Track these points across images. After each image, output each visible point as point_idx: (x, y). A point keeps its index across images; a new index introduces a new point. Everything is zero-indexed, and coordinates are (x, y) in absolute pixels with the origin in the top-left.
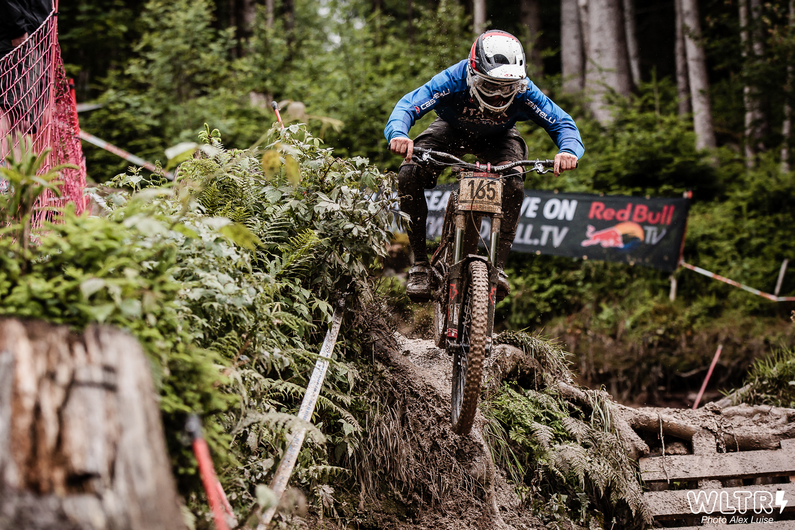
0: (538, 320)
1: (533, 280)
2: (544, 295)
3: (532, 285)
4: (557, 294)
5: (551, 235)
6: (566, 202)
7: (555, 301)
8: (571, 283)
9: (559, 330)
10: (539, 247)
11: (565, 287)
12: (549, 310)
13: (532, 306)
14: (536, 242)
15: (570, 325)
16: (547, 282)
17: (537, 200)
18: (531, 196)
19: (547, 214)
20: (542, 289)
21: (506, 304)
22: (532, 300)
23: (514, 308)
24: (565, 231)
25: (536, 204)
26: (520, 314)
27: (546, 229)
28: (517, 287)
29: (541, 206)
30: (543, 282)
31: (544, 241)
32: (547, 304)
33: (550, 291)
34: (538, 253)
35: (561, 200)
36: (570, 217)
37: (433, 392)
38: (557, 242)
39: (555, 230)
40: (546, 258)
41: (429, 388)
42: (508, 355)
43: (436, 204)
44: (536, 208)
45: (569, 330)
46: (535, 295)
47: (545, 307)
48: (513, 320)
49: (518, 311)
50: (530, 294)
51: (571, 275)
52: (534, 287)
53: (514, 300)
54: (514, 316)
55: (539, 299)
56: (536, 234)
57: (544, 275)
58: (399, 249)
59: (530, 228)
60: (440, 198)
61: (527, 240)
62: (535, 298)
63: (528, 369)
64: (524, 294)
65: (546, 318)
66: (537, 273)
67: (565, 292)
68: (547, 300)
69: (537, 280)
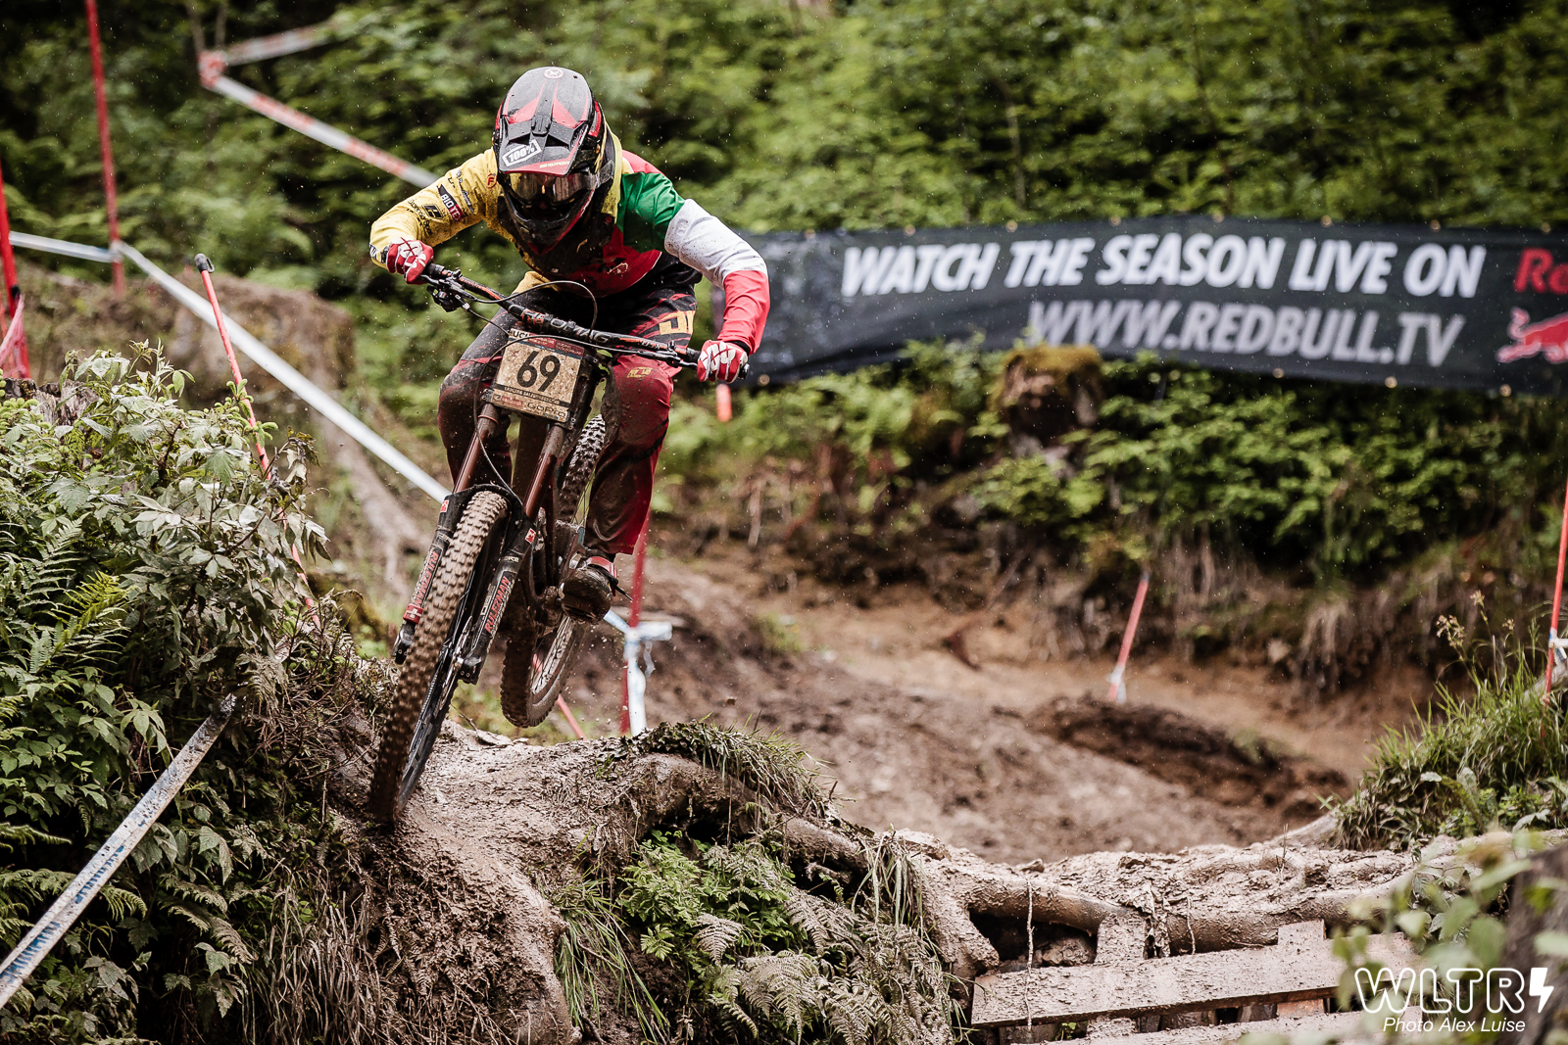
0: (1390, 552)
1: (1381, 450)
2: (1408, 488)
3: (1380, 462)
4: (1442, 486)
5: (1422, 335)
6: (1458, 253)
7: (1434, 502)
8: (1472, 456)
9: (1441, 576)
10: (1393, 368)
11: (1460, 465)
12: (1417, 525)
13: (1378, 516)
14: (1386, 356)
15: (1471, 563)
16: (1415, 456)
17: (1390, 249)
18: (1375, 240)
19: (1414, 284)
20: (1402, 474)
21: (1308, 514)
22: (1377, 503)
23: (1328, 521)
24: (1457, 324)
25: (1387, 259)
26: (1345, 539)
27: (1411, 322)
28: (1337, 471)
29: (1398, 264)
30: (1404, 455)
31: (1405, 354)
32: (1415, 511)
33: (1423, 477)
34: (1392, 382)
35: (1447, 248)
36: (1468, 288)
37: (452, 872)
38: (1437, 353)
39: (1434, 323)
40: (1412, 396)
41: (444, 863)
42: (660, 778)
43: (1143, 268)
44: (1386, 269)
45: (1465, 576)
46: (1387, 489)
47: (1411, 518)
48: (1327, 556)
49: (1338, 529)
50: (1375, 486)
51: (1472, 436)
52: (1385, 470)
53: (1329, 504)
54: (1330, 543)
55: (1395, 499)
56: (1387, 336)
57: (1411, 436)
58: (1046, 386)
59: (1371, 320)
60: (1152, 252)
61: (1364, 352)
62: (1382, 497)
63: (713, 803)
64: (1356, 486)
65: (1410, 547)
66: (1394, 432)
67: (1461, 477)
68: (1417, 500)
69: (1392, 452)
